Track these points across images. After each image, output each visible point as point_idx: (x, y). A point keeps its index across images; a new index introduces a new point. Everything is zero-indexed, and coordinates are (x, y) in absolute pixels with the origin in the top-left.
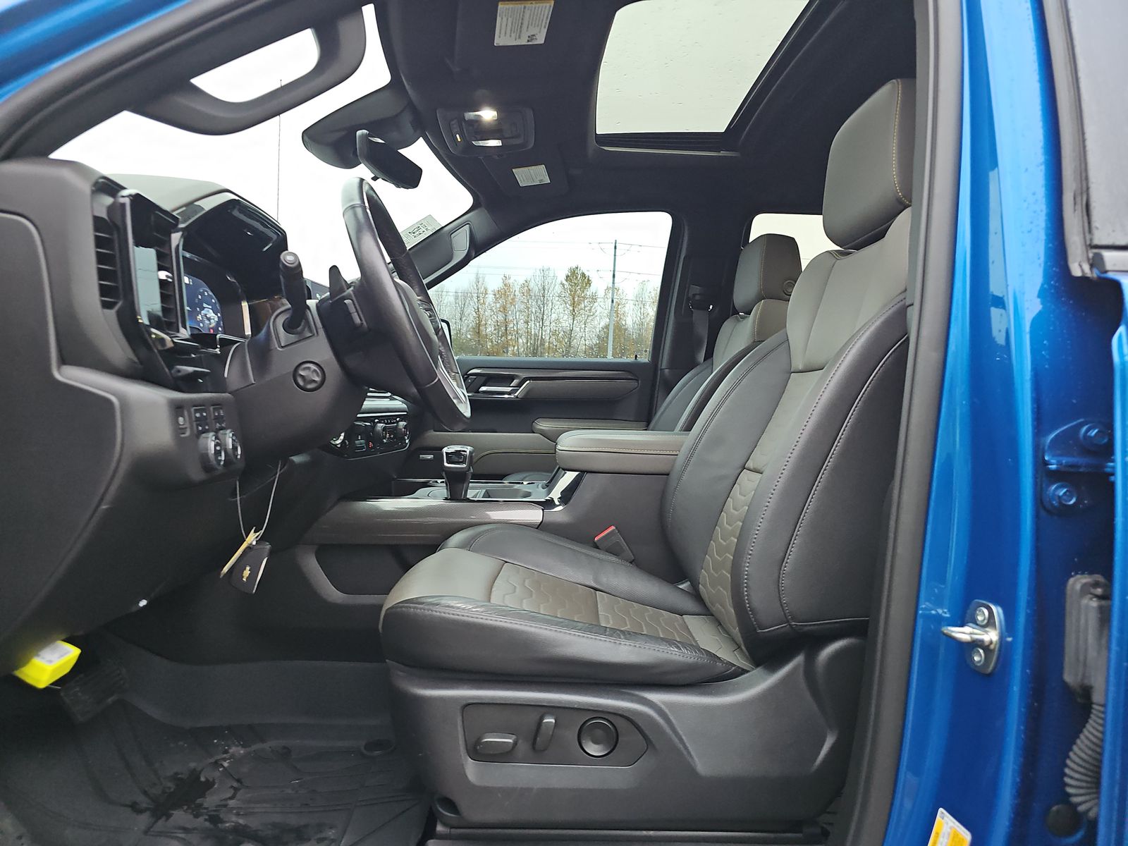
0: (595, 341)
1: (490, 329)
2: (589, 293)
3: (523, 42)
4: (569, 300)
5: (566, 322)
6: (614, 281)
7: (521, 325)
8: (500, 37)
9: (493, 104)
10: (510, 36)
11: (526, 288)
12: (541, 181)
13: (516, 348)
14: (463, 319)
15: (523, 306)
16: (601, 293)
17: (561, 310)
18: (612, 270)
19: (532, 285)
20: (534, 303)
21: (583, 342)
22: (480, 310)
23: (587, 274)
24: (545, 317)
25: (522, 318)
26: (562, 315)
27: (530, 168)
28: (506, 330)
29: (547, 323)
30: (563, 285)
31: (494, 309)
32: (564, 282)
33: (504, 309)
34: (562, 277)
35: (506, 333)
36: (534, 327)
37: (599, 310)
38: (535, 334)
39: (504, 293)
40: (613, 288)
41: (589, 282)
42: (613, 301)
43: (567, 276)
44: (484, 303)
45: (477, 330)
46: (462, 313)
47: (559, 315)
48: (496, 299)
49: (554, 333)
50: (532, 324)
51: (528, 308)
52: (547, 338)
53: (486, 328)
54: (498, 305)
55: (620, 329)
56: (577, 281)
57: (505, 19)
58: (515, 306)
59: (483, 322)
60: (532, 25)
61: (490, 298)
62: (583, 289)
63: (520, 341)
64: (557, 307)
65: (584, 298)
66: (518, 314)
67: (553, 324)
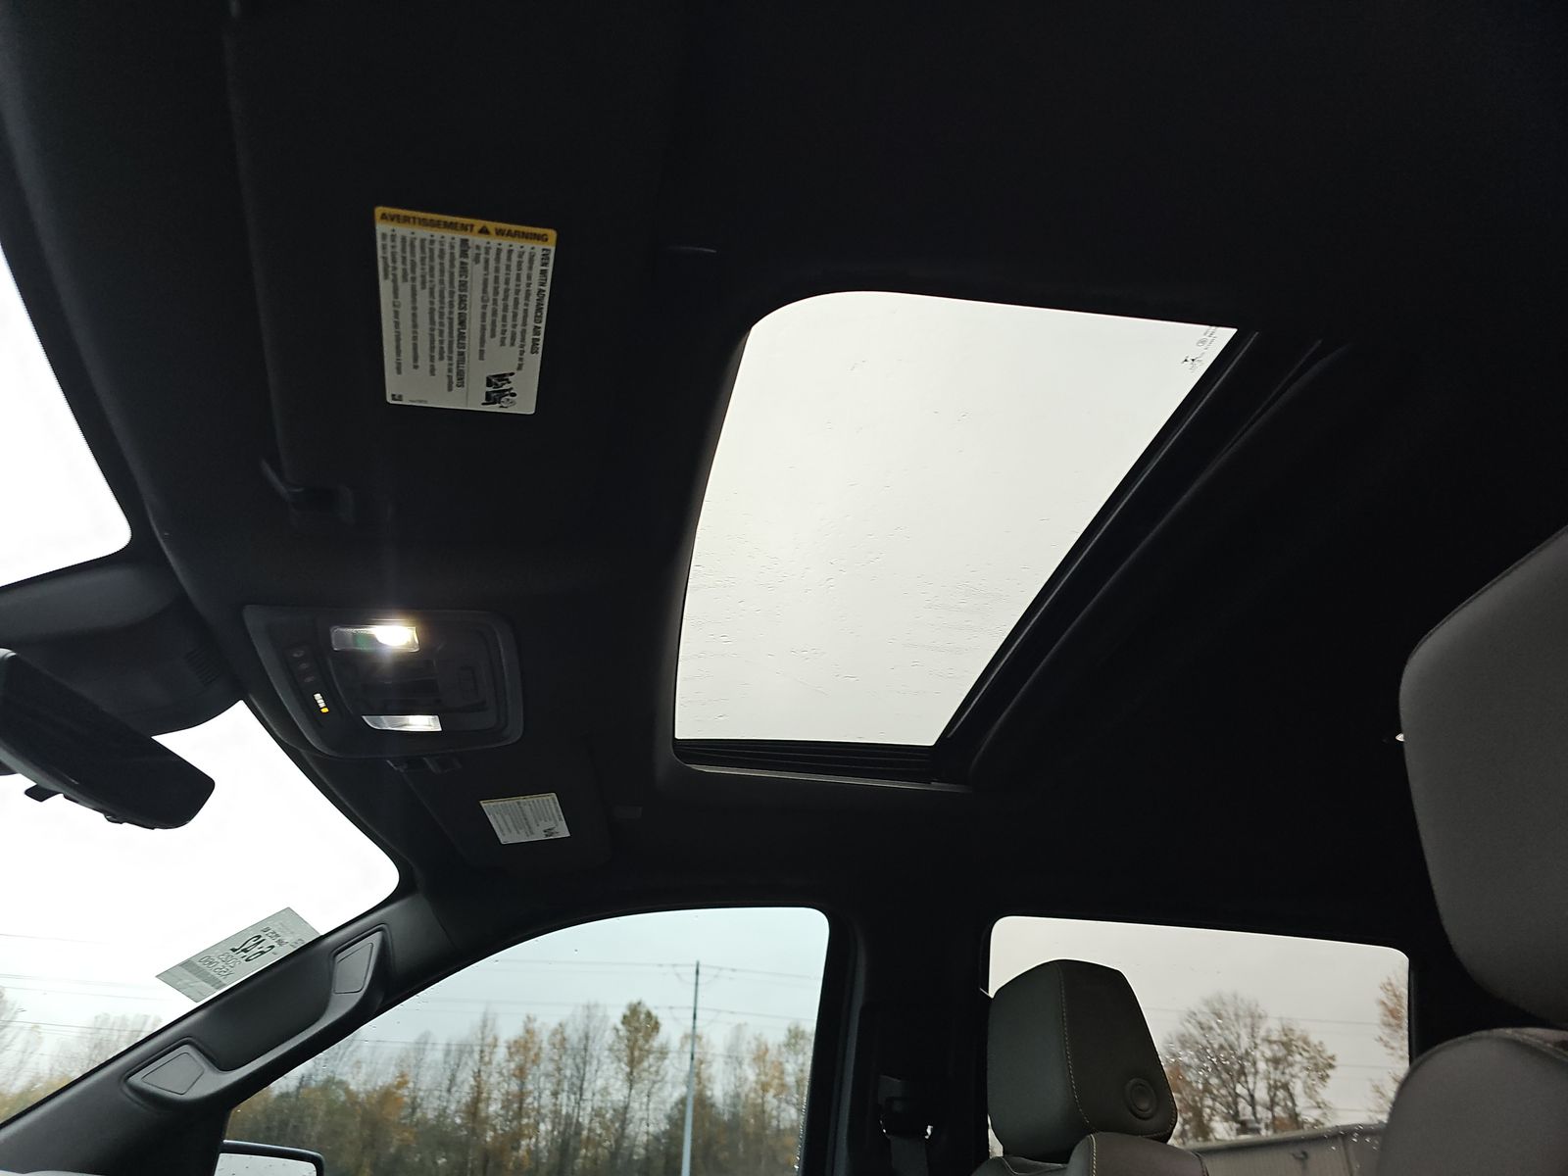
0: (664, 1126)
1: (494, 1108)
2: (657, 1042)
3: (471, 398)
4: (625, 1056)
5: (618, 1093)
6: (694, 1023)
7: (546, 1099)
8: (399, 370)
9: (408, 606)
10: (432, 371)
11: (559, 1037)
12: (548, 832)
13: (534, 1140)
14: (454, 1089)
15: (551, 1067)
16: (675, 1043)
17: (612, 1073)
18: (692, 1005)
19: (569, 1032)
20: (570, 1061)
21: (644, 1128)
22: (482, 1074)
23: (654, 1013)
24: (586, 1085)
25: (548, 1087)
26: (612, 1081)
27: (521, 799)
28: (520, 1108)
29: (587, 1095)
30: (617, 1030)
31: (504, 1071)
32: (620, 1026)
33: (521, 1073)
34: (616, 1019)
35: (520, 1113)
36: (566, 1105)
37: (671, 1072)
38: (567, 1114)
39: (524, 1047)
40: (694, 1037)
41: (656, 1027)
42: (692, 1058)
43: (625, 1017)
44: (490, 1063)
45: (473, 1109)
46: (452, 1080)
47: (607, 1082)
48: (511, 1054)
49: (598, 1113)
50: (563, 1097)
51: (559, 1070)
52: (587, 1122)
53: (488, 1106)
54: (512, 1065)
55: (702, 1103)
56: (640, 1024)
57: (405, 289)
58: (538, 1066)
59: (484, 1095)
60: (493, 335)
61: (501, 1053)
62: (648, 1037)
63: (542, 1127)
64: (605, 1067)
65: (649, 1052)
66: (542, 1079)
67: (598, 1097)
